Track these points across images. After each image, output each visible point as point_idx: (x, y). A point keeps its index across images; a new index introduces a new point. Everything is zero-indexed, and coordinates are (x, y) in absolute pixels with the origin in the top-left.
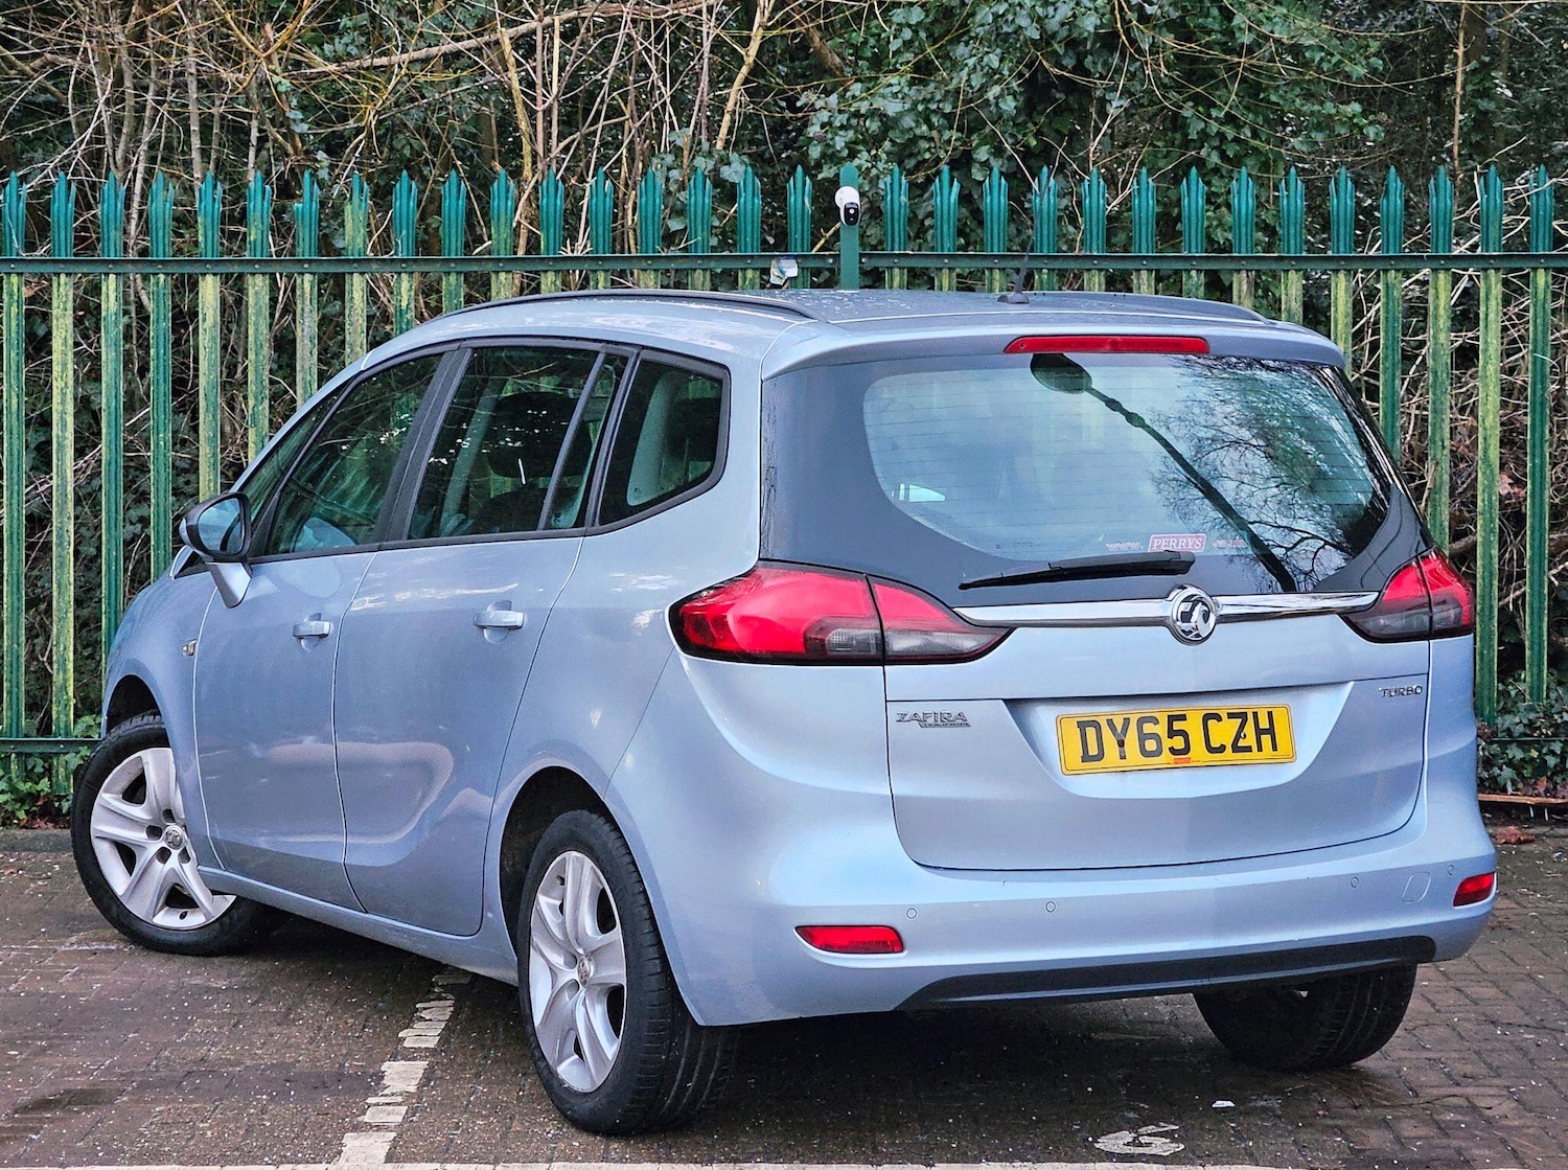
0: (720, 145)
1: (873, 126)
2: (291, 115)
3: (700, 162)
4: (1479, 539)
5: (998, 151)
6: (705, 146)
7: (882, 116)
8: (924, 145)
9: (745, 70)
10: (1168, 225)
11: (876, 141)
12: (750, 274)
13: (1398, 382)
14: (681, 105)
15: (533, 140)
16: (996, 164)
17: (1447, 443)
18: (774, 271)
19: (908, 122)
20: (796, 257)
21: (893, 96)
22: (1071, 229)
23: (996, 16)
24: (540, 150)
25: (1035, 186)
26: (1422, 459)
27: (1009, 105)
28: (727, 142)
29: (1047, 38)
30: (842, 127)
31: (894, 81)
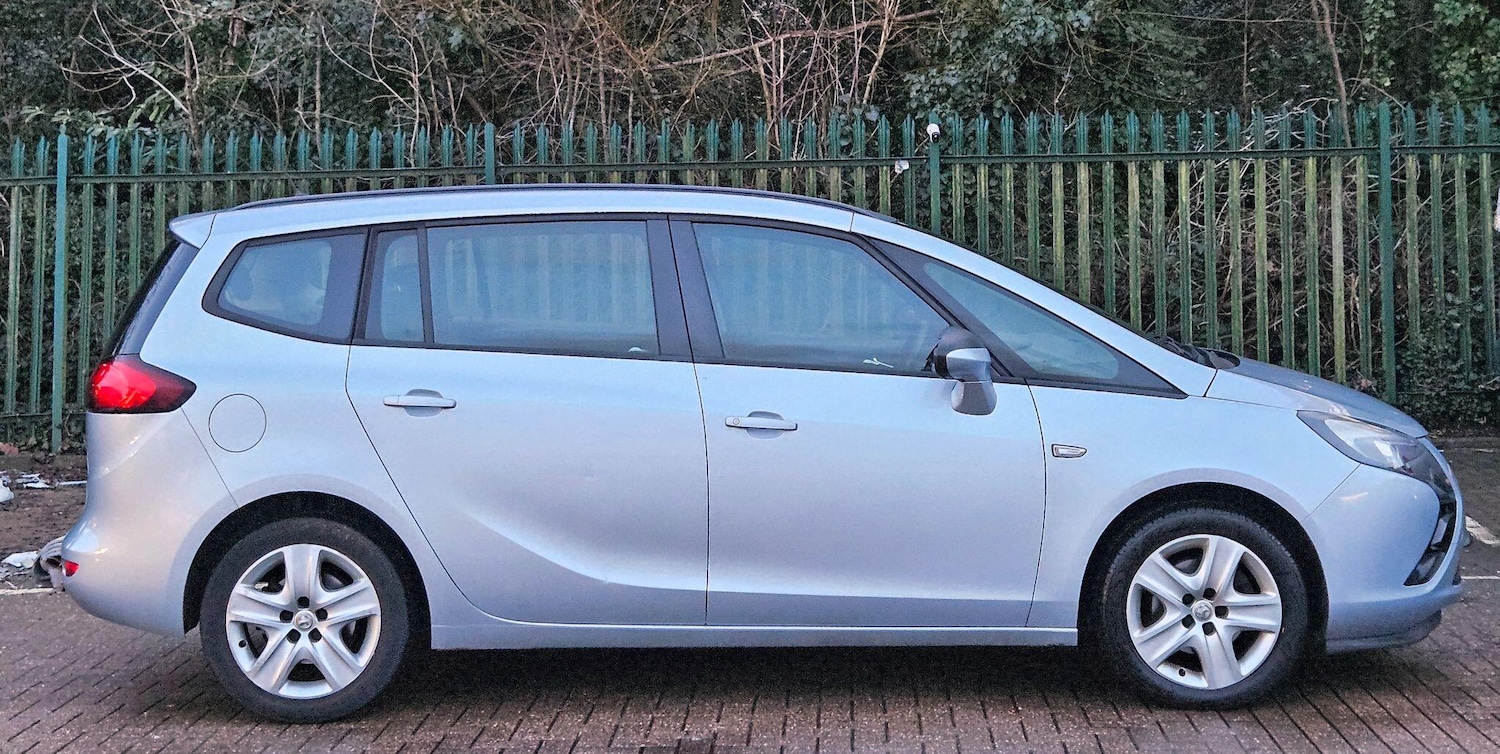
0: (865, 102)
1: (943, 91)
2: (653, 91)
3: (856, 111)
4: (1258, 295)
5: (1006, 102)
6: (858, 102)
7: (947, 85)
8: (969, 100)
9: (877, 63)
10: (1094, 135)
11: (943, 99)
12: (885, 168)
13: (1214, 216)
14: (845, 83)
15: (771, 101)
16: (1006, 108)
17: (1240, 246)
18: (897, 167)
19: (960, 88)
20: (908, 159)
21: (953, 75)
22: (1044, 140)
23: (1005, 35)
24: (775, 105)
25: (1026, 120)
26: (1228, 255)
27: (1012, 80)
28: (868, 101)
29: (1031, 45)
30: (927, 92)
31: (953, 68)
